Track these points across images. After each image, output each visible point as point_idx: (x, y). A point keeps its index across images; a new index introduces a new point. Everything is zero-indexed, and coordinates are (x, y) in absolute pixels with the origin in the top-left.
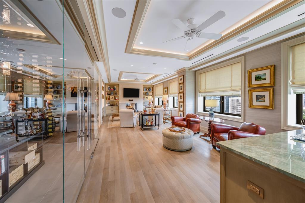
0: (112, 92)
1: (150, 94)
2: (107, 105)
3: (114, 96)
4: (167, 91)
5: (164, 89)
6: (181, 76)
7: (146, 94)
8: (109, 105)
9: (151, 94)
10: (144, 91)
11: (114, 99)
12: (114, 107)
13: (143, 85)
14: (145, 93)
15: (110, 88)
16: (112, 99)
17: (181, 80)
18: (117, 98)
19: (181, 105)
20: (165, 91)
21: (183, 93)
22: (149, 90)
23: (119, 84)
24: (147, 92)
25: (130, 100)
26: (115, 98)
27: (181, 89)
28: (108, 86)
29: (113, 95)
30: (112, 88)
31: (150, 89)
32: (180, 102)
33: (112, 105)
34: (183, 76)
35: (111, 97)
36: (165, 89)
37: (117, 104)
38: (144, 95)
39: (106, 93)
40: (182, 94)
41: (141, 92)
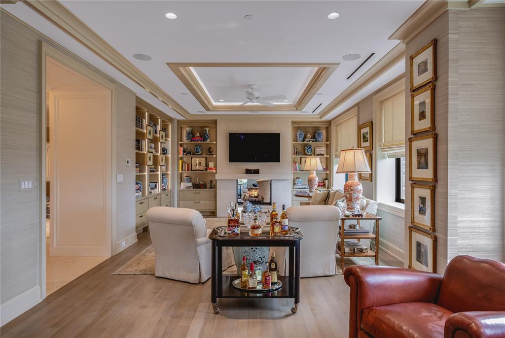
0: (197, 145)
1: (318, 151)
2: (183, 185)
3: (204, 159)
4: (368, 136)
5: (360, 128)
6: (424, 49)
7: (304, 151)
8: (190, 184)
9: (323, 150)
10: (296, 139)
11: (203, 167)
12: (204, 193)
13: (293, 122)
14: (300, 149)
15: (191, 135)
16: (198, 168)
17: (423, 68)
18: (211, 165)
19: (423, 200)
20: (364, 137)
21: (433, 133)
22: (314, 137)
23: (215, 122)
24: (306, 145)
25: (248, 172)
26: (207, 165)
27: (422, 116)
28: (188, 129)
29: (200, 155)
30: (198, 135)
31: (319, 135)
32: (415, 183)
33: (196, 186)
34: (435, 43)
35: (196, 160)
36: (363, 131)
37: (211, 181)
38: (297, 153)
39: (181, 149)
40: (426, 144)
41: (287, 146)
